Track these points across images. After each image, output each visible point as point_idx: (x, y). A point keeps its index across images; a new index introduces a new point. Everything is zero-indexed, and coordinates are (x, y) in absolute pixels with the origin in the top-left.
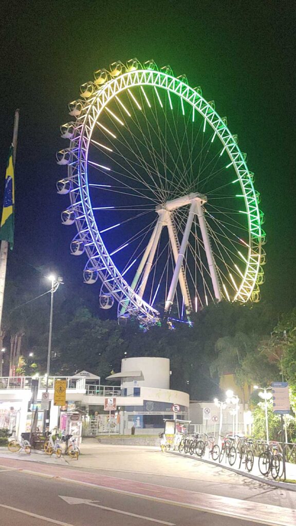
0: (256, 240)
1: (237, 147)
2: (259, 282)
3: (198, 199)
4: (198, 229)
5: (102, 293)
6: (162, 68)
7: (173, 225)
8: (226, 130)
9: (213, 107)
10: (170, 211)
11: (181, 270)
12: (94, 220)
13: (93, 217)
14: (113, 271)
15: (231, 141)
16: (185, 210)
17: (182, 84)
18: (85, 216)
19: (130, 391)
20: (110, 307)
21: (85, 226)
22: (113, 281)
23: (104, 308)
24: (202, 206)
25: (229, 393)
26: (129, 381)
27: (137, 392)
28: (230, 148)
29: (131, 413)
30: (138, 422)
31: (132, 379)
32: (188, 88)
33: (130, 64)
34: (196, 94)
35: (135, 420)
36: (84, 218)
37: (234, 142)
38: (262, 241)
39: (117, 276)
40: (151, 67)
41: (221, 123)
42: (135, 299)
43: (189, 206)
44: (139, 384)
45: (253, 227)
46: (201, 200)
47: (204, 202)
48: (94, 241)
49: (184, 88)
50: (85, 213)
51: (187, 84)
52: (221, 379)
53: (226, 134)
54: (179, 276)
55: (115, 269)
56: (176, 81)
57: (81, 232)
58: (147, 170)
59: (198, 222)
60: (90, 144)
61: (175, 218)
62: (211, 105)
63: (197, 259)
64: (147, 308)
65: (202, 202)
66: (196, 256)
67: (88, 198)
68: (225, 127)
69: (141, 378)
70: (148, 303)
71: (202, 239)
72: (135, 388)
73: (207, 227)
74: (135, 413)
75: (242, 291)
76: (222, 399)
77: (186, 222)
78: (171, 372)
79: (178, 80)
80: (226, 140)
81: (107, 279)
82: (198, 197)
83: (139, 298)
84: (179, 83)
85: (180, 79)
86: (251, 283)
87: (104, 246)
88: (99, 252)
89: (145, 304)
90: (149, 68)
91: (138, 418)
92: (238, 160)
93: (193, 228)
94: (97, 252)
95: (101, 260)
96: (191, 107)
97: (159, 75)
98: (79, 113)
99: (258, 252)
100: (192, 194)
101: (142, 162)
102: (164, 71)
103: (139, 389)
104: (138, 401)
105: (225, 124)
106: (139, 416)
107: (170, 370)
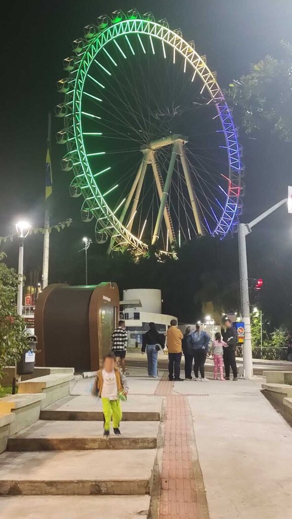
0: (236, 173)
1: (217, 84)
2: (239, 213)
3: (179, 140)
4: (181, 165)
5: (97, 230)
6: (145, 15)
7: (157, 163)
8: (206, 68)
9: (193, 47)
10: (154, 150)
11: (165, 207)
12: (88, 165)
13: (88, 163)
14: (106, 209)
15: (211, 78)
16: (169, 149)
17: (163, 28)
18: (81, 163)
19: (131, 315)
20: (104, 242)
21: (81, 171)
22: (107, 219)
23: (99, 243)
24: (184, 146)
25: (208, 318)
26: (130, 308)
27: (137, 316)
28: (210, 85)
29: (132, 332)
30: (139, 339)
31: (132, 306)
32: (169, 31)
33: (115, 16)
34: (176, 36)
35: (136, 338)
36: (80, 164)
37: (214, 79)
38: (242, 173)
39: (109, 214)
40: (134, 16)
41: (200, 61)
42: (125, 234)
43: (172, 145)
44: (138, 310)
45: (233, 161)
46: (182, 141)
47: (186, 142)
48: (89, 184)
49: (165, 32)
50: (81, 160)
51: (167, 27)
52: (203, 306)
53: (206, 72)
54: (164, 213)
55: (108, 208)
56: (157, 26)
57: (77, 176)
58: (134, 115)
59: (180, 159)
60: (82, 95)
61: (158, 157)
62: (190, 45)
63: (180, 194)
64: (136, 241)
65: (183, 142)
66: (179, 191)
67: (83, 146)
68: (204, 65)
69: (140, 305)
70: (137, 237)
71: (184, 176)
72: (135, 313)
73: (188, 162)
74: (136, 332)
75: (222, 222)
76: (203, 321)
77: (170, 161)
78: (162, 300)
79: (159, 25)
80: (205, 78)
81: (101, 217)
82: (179, 138)
83: (128, 233)
84: (160, 27)
85: (161, 24)
86: (231, 215)
87: (97, 188)
88: (93, 194)
89: (134, 238)
90: (133, 17)
91: (139, 336)
92: (217, 96)
93: (175, 166)
94: (92, 194)
95: (96, 201)
96: (172, 48)
97: (141, 23)
98: (72, 68)
99: (237, 184)
100: (175, 135)
101: (129, 108)
102: (145, 18)
103: (139, 313)
104: (138, 323)
105: (205, 62)
106: (139, 334)
107: (162, 299)
